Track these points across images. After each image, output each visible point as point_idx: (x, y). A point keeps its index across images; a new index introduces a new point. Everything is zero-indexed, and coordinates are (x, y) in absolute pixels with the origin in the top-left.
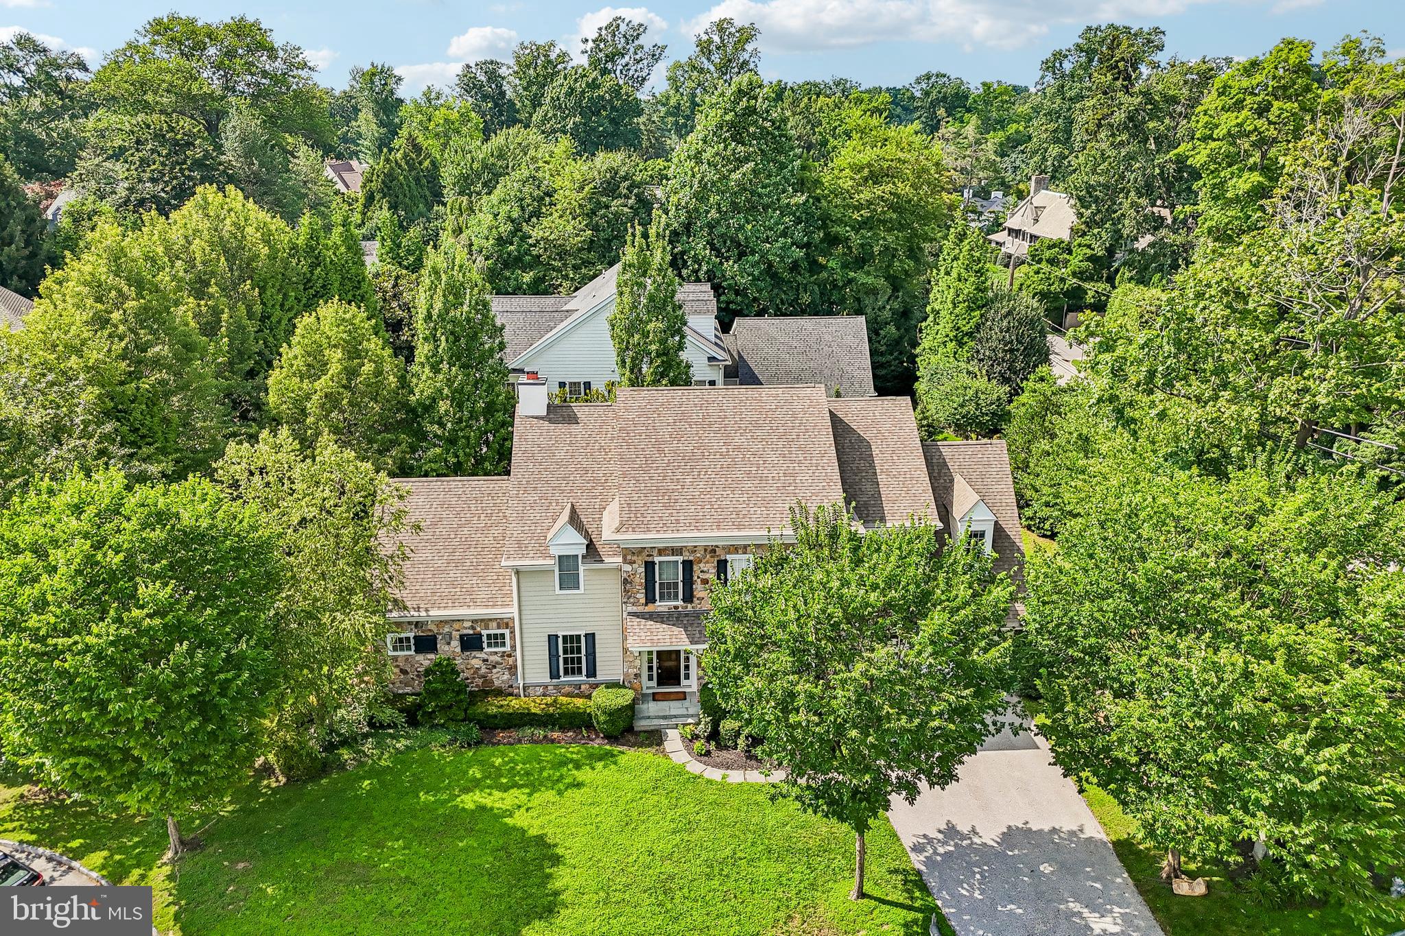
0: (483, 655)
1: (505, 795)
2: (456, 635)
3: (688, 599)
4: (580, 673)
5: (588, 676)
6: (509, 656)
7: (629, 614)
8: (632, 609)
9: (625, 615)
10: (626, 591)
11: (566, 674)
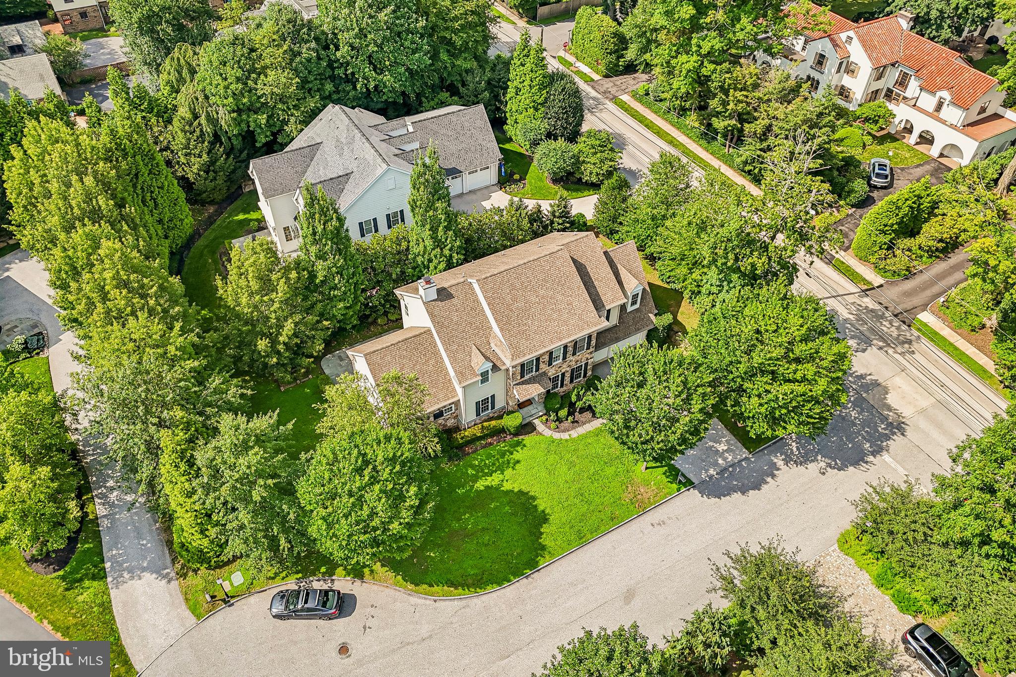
0: (443, 417)
1: (493, 477)
2: (432, 415)
3: (537, 370)
4: (488, 410)
5: (491, 410)
6: (454, 413)
7: (514, 385)
8: (515, 383)
9: (512, 386)
10: (513, 377)
11: (482, 413)
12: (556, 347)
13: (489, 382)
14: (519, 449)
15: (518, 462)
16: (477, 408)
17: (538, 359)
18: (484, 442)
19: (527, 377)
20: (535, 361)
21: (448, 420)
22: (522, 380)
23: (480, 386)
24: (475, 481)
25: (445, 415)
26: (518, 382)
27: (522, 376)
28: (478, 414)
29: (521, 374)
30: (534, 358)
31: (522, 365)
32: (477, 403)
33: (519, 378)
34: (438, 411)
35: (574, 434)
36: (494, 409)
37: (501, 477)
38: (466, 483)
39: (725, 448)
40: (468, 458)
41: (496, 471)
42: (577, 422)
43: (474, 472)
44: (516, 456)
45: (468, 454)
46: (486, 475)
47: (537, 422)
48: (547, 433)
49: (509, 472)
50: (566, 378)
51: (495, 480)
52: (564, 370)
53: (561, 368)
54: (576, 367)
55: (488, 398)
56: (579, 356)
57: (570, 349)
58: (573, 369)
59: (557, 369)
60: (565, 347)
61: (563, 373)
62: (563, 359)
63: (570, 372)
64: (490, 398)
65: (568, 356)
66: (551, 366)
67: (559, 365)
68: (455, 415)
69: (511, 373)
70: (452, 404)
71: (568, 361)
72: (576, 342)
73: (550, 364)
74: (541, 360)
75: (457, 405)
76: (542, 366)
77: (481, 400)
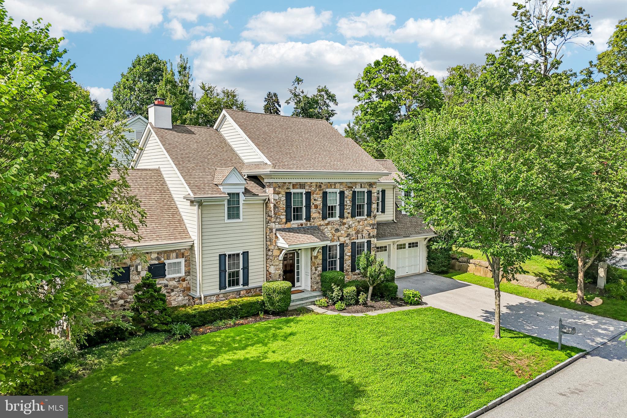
0: (164, 281)
1: (247, 351)
2: (146, 265)
3: (308, 218)
4: (238, 284)
5: (244, 285)
6: (184, 280)
7: (277, 230)
8: (278, 226)
9: (274, 231)
10: (275, 214)
11: (229, 286)
12: (330, 185)
13: (241, 220)
14: (291, 325)
15: (291, 334)
16: (222, 271)
17: (308, 194)
18: (231, 322)
19: (294, 224)
20: (304, 196)
21: (173, 291)
22: (288, 225)
23: (227, 221)
24: (213, 357)
25: (168, 276)
26: (283, 226)
27: (288, 220)
28: (223, 285)
29: (286, 212)
30: (304, 191)
31: (288, 195)
32: (222, 257)
33: (284, 220)
34: (157, 262)
35: (372, 314)
36: (248, 285)
37: (263, 349)
38: (195, 359)
39: (596, 322)
40: (203, 337)
41: (252, 345)
42: (371, 306)
43: (213, 348)
44: (287, 330)
45: (204, 333)
47: (312, 307)
48: (330, 314)
49: (274, 345)
50: (346, 257)
51: (253, 352)
52: (342, 239)
53: (338, 234)
54: (357, 241)
55: (238, 255)
56: (359, 222)
57: (348, 202)
58: (353, 244)
59: (334, 232)
60: (342, 193)
61: (342, 246)
62: (340, 217)
63: (350, 247)
64: (241, 256)
65: (346, 215)
66: (326, 222)
67: (336, 227)
68: (184, 284)
69: (272, 205)
70: (180, 254)
71: (346, 226)
72: (354, 192)
73: (324, 218)
74: (312, 201)
75: (190, 263)
76: (315, 214)
77: (227, 253)
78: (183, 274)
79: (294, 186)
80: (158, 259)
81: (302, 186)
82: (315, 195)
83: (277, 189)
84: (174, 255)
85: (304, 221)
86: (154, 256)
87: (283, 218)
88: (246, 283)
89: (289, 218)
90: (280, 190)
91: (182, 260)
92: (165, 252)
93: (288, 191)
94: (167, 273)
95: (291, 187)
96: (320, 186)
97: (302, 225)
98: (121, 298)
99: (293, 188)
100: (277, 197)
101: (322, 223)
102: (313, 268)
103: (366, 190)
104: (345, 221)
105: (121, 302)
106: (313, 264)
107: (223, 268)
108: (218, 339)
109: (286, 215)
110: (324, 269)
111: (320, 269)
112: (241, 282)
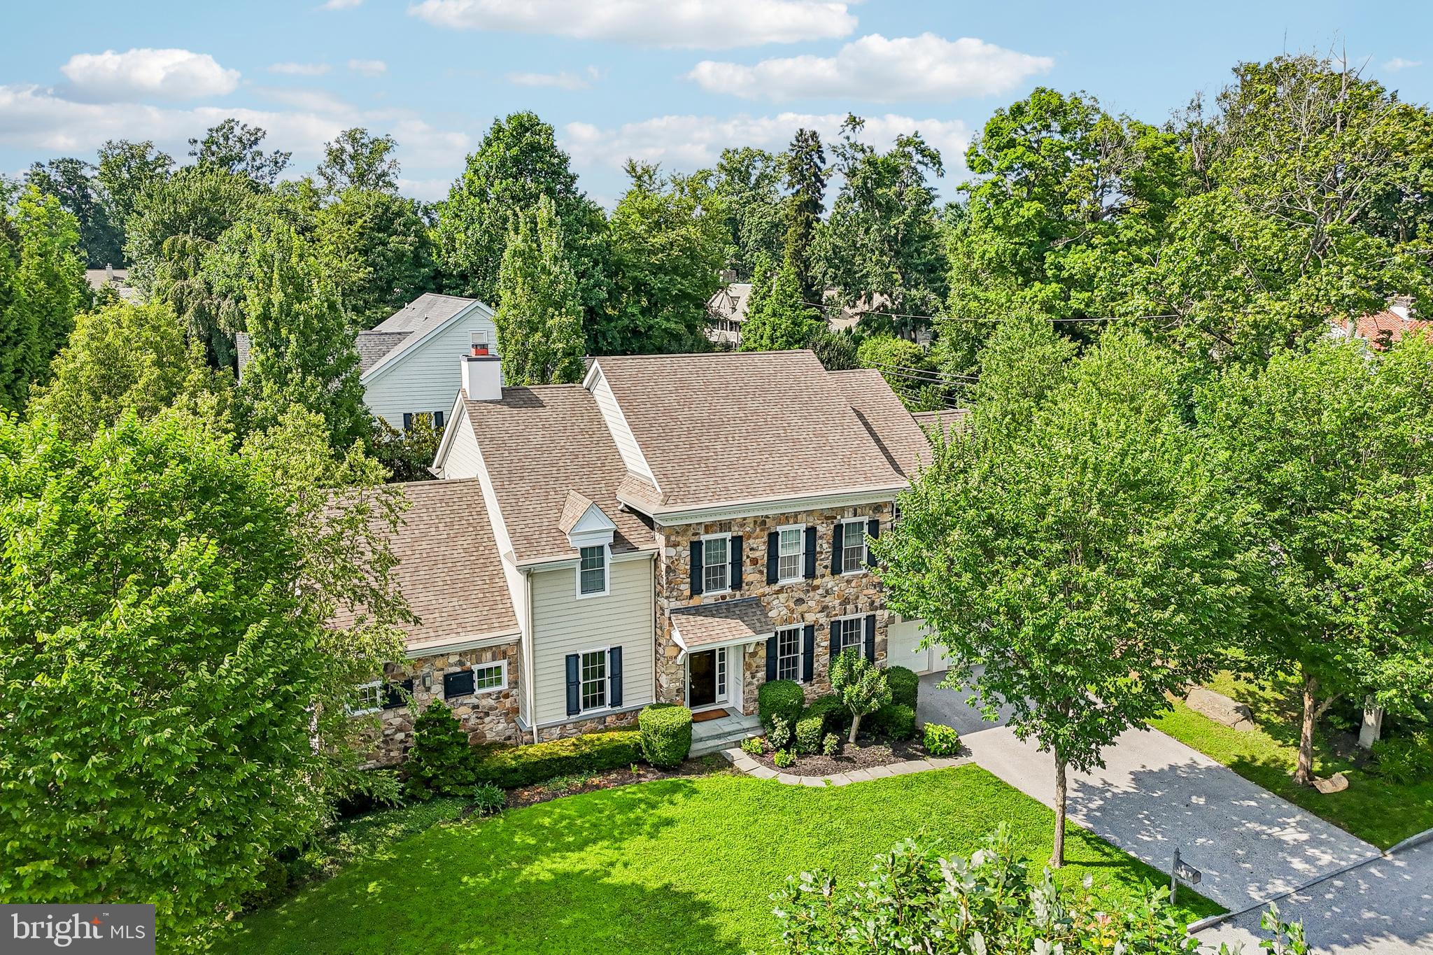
0: (472, 700)
1: (583, 854)
2: (439, 676)
3: (737, 584)
4: (602, 703)
5: (612, 705)
6: (507, 696)
7: (673, 611)
8: (675, 604)
9: (667, 613)
10: (669, 582)
11: (586, 706)
12: (785, 518)
13: (607, 592)
14: (678, 797)
15: (669, 822)
16: (571, 684)
17: (737, 542)
18: (578, 782)
19: (708, 597)
20: (729, 545)
21: (487, 714)
22: (696, 601)
23: (579, 596)
24: (528, 860)
25: (478, 692)
26: (684, 604)
27: (696, 590)
28: (573, 707)
29: (691, 576)
30: (728, 535)
31: (696, 547)
32: (571, 660)
33: (687, 593)
34: (458, 669)
35: (841, 780)
36: (620, 704)
37: (611, 855)
38: (499, 864)
39: (1305, 837)
40: (524, 812)
41: (595, 841)
42: (849, 759)
43: (532, 841)
44: (665, 811)
45: (528, 803)
46: (569, 847)
47: (735, 753)
48: (764, 773)
49: (635, 845)
50: (817, 651)
51: (590, 859)
52: (810, 618)
53: (804, 607)
54: (842, 618)
55: (602, 653)
56: (849, 582)
57: (824, 546)
58: (835, 625)
59: (792, 605)
60: (811, 532)
61: (810, 630)
62: (806, 576)
63: (827, 631)
64: (608, 657)
65: (819, 570)
66: (776, 587)
67: (797, 595)
68: (508, 703)
69: (663, 567)
70: (499, 652)
71: (820, 591)
72: (838, 528)
73: (772, 579)
74: (746, 551)
75: (515, 666)
76: (750, 574)
77: (581, 653)
78: (504, 686)
79: (708, 528)
80: (461, 663)
81: (724, 526)
82: (751, 541)
83: (673, 538)
84: (489, 655)
85: (729, 591)
86: (456, 658)
87: (686, 589)
88: (617, 701)
89: (697, 587)
90: (680, 539)
91: (504, 664)
92: (473, 651)
93: (696, 539)
94: (476, 685)
95: (702, 531)
96: (764, 523)
97: (723, 597)
98: (399, 730)
99: (707, 532)
100: (672, 552)
101: (767, 590)
102: (748, 674)
103: (866, 519)
104: (817, 582)
105: (401, 736)
106: (747, 666)
107: (573, 679)
108: (547, 821)
109: (692, 584)
110: (771, 676)
111: (761, 674)
112: (608, 700)
